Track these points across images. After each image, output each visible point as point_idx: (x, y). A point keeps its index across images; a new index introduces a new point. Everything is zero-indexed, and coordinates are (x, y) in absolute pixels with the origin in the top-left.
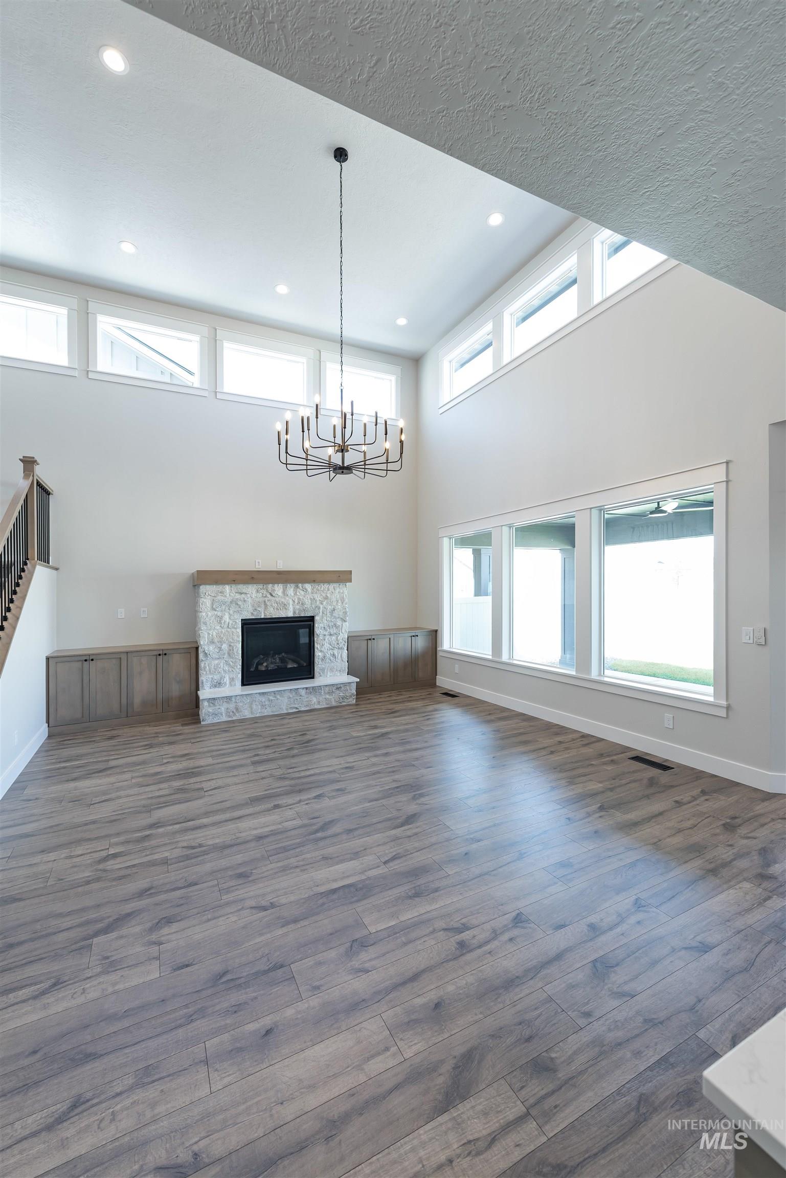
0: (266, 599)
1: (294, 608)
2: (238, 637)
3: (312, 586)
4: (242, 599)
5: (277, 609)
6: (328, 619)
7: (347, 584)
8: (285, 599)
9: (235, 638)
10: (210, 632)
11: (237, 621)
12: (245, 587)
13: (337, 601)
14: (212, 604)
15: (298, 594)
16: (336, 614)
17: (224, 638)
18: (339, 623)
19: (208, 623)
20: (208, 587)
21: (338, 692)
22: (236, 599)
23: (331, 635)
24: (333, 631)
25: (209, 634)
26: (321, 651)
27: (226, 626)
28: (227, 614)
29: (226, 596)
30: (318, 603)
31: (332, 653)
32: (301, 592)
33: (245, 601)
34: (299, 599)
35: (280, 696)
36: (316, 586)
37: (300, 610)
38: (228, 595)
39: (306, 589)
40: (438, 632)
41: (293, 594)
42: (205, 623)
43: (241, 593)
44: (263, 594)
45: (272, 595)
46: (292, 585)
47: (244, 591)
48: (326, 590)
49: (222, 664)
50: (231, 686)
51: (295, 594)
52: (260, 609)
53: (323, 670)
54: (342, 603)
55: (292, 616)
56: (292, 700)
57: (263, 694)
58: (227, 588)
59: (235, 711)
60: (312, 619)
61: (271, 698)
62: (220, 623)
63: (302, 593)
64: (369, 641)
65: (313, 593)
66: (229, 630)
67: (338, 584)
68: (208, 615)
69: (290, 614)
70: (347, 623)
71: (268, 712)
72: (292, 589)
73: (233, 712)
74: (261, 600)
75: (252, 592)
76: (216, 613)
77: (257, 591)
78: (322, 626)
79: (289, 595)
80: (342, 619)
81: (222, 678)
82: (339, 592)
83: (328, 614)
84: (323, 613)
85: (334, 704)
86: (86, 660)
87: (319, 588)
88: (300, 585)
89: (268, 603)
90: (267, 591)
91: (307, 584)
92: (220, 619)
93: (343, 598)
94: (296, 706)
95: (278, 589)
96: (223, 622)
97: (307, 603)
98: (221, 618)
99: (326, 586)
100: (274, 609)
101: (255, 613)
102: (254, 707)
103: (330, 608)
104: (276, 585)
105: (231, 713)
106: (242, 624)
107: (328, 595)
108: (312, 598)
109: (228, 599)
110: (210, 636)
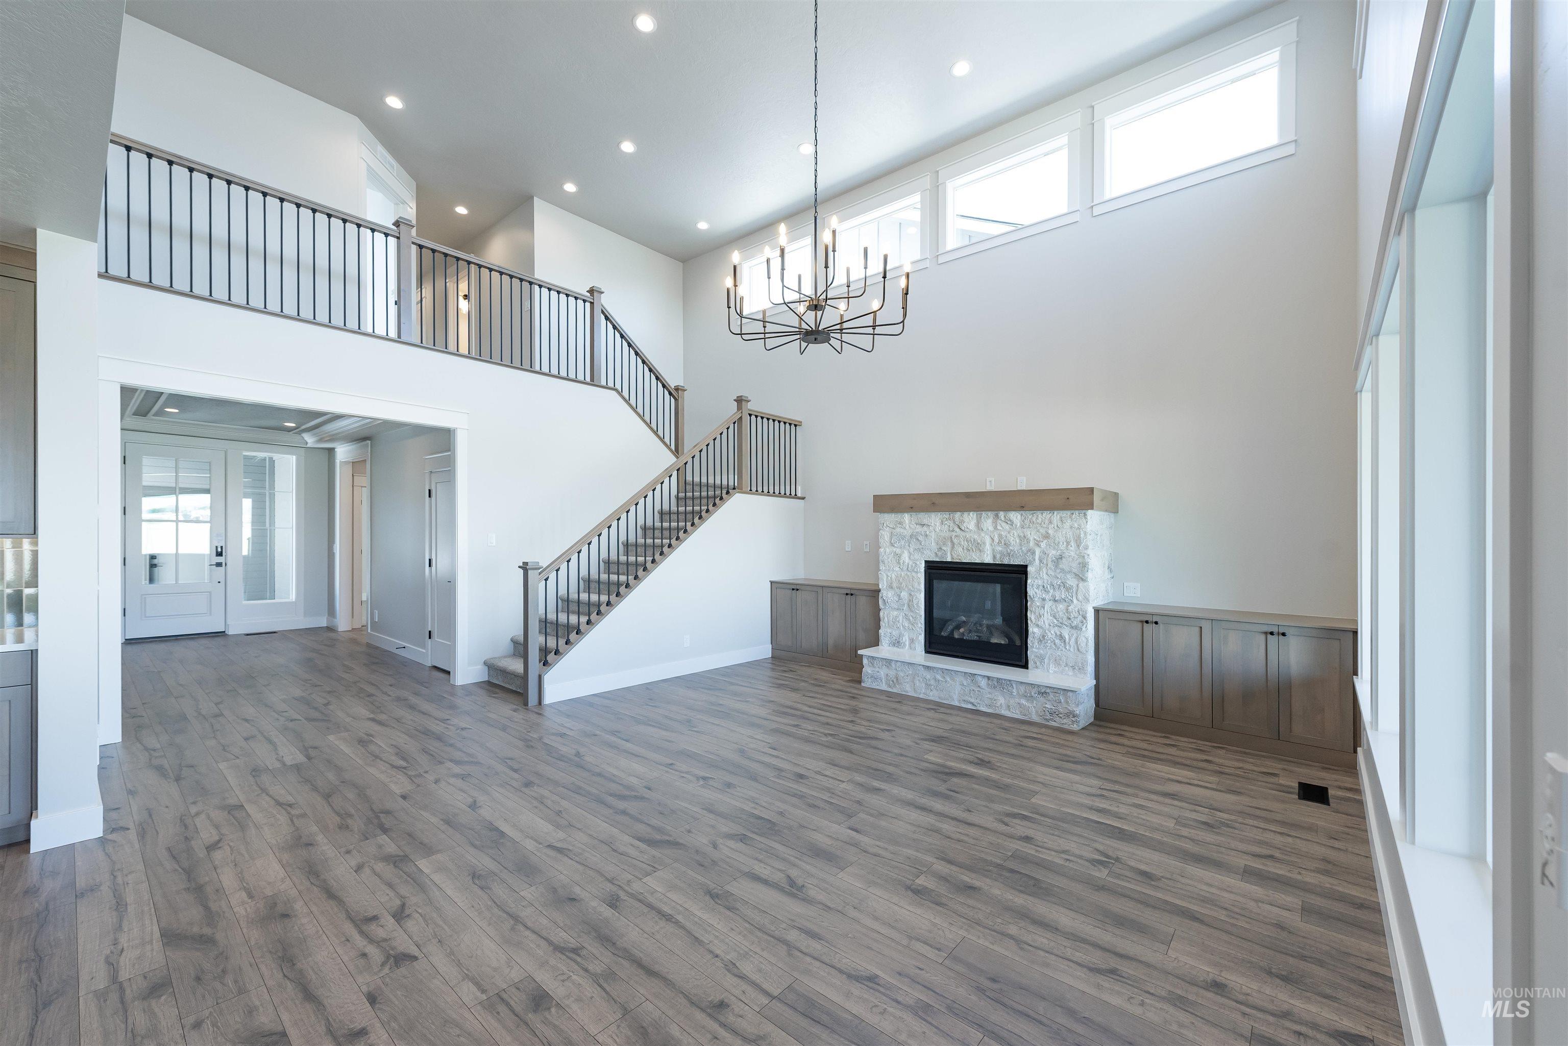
0: (954, 534)
1: (993, 550)
2: (919, 583)
3: (1022, 515)
4: (924, 533)
5: (969, 550)
6: (1050, 572)
7: (1090, 512)
8: (980, 535)
9: (916, 585)
10: (889, 574)
11: (920, 563)
12: (927, 515)
13: (1068, 543)
14: (891, 538)
15: (999, 527)
16: (1064, 564)
17: (903, 583)
18: (1072, 581)
19: (886, 562)
21: (1042, 699)
22: (917, 532)
23: (1055, 601)
24: (1061, 594)
25: (887, 576)
26: (1038, 626)
27: (905, 568)
28: (906, 552)
29: (905, 528)
30: (1032, 544)
31: (1058, 633)
32: (1004, 524)
33: (926, 536)
34: (1000, 536)
36: (1028, 514)
37: (1001, 553)
38: (907, 527)
39: (1010, 520)
41: (991, 528)
42: (883, 562)
43: (923, 525)
44: (949, 527)
45: (961, 529)
46: (989, 513)
47: (925, 521)
48: (1047, 522)
49: (900, 617)
50: (911, 648)
51: (996, 528)
52: (945, 549)
53: (1042, 658)
54: (1078, 546)
55: (992, 562)
58: (906, 517)
60: (1022, 570)
62: (899, 563)
63: (1007, 527)
64: (1145, 625)
65: (1023, 527)
66: (909, 573)
67: (1069, 513)
68: (887, 552)
69: (988, 559)
70: (1092, 586)
72: (990, 521)
73: (893, 681)
74: (948, 534)
75: (936, 521)
76: (895, 549)
77: (942, 523)
78: (1040, 582)
79: (985, 529)
80: (1076, 575)
81: (901, 635)
82: (1071, 527)
83: (1050, 565)
84: (1041, 561)
85: (1035, 718)
86: (792, 589)
87: (1034, 519)
88: (1002, 514)
89: (955, 541)
90: (954, 522)
91: (1013, 513)
92: (898, 556)
93: (1079, 537)
94: (973, 701)
95: (970, 520)
96: (901, 562)
97: (1013, 543)
98: (900, 556)
99: (1047, 515)
100: (964, 548)
101: (940, 554)
103: (1053, 553)
104: (966, 514)
105: (891, 682)
106: (925, 567)
107: (1050, 532)
108: (1022, 535)
109: (907, 533)
110: (889, 578)
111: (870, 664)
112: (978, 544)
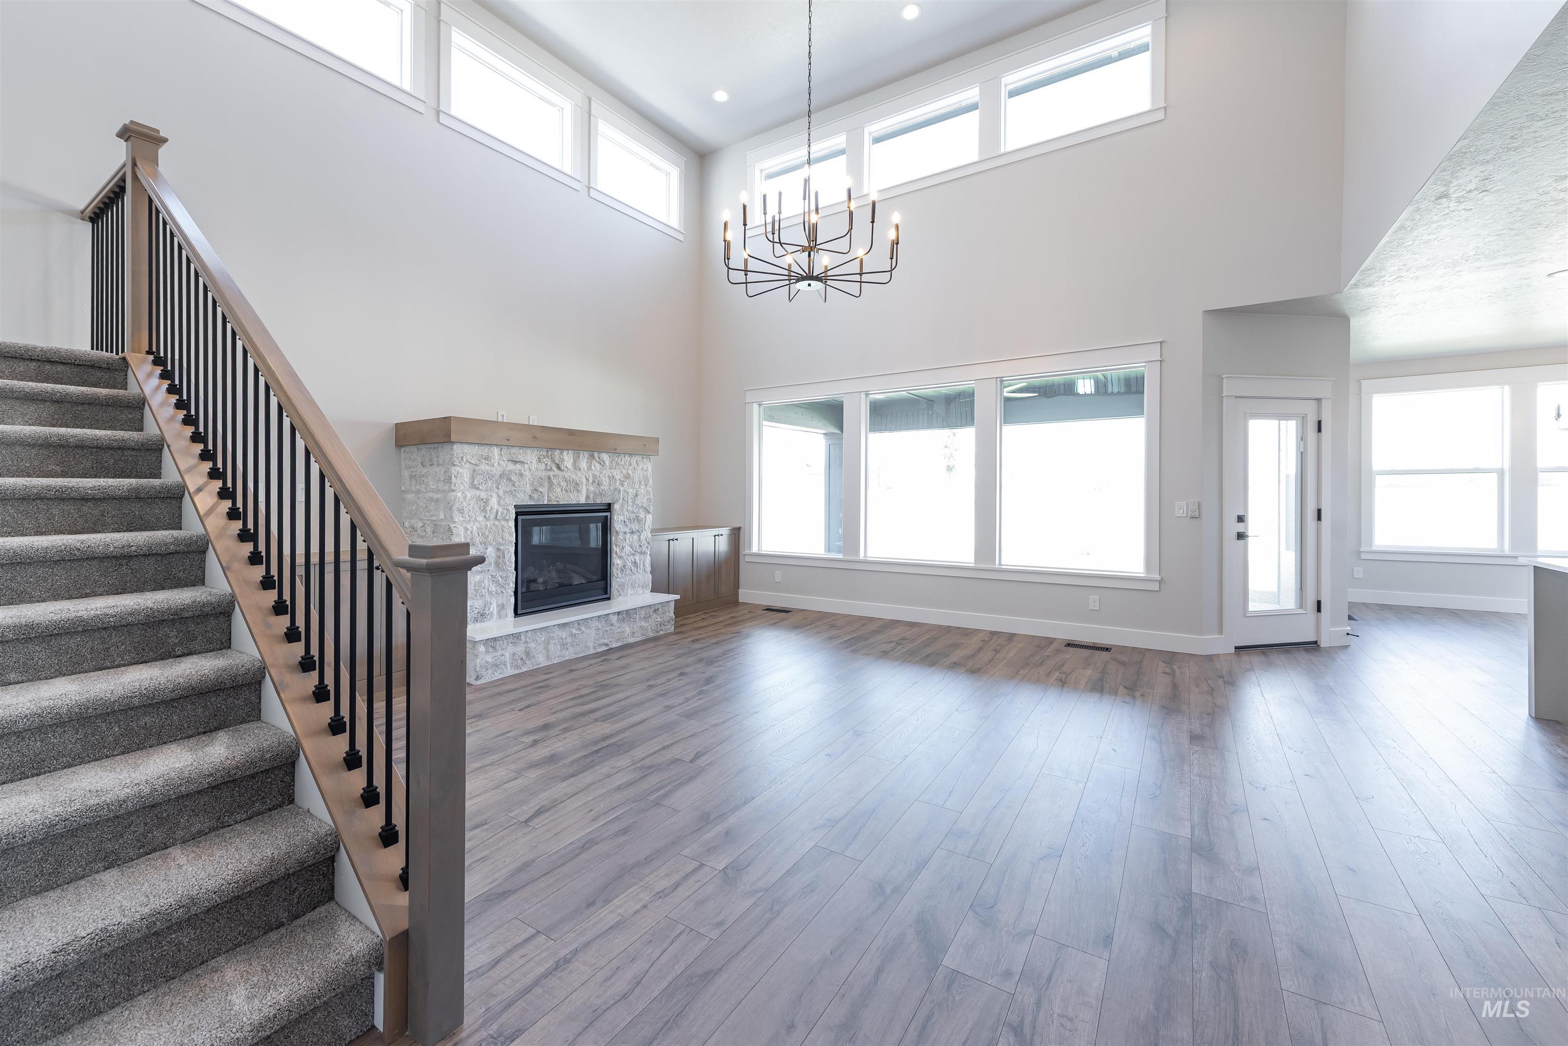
0: (551, 473)
1: (588, 490)
2: (510, 534)
3: (611, 457)
4: (517, 472)
5: (566, 491)
6: (630, 508)
7: (651, 457)
8: (577, 475)
9: (507, 536)
10: (469, 527)
11: (510, 508)
12: (521, 451)
13: (640, 482)
14: (473, 478)
15: (593, 468)
16: (638, 502)
17: (490, 537)
18: (642, 514)
19: (466, 510)
20: (466, 448)
21: (655, 616)
22: (509, 471)
23: (632, 532)
24: (635, 526)
25: (466, 529)
26: (620, 557)
27: (492, 517)
28: (494, 495)
29: (494, 466)
30: (617, 484)
31: (633, 560)
32: (597, 465)
33: (521, 475)
34: (595, 476)
35: (586, 628)
36: (616, 458)
37: (594, 493)
38: (496, 464)
39: (603, 461)
40: (742, 531)
41: (586, 469)
42: (461, 511)
43: (515, 462)
44: (546, 465)
45: (559, 468)
46: (585, 453)
47: (520, 458)
48: (628, 465)
49: (486, 582)
50: (500, 618)
51: (589, 468)
52: (542, 490)
54: (646, 485)
55: (585, 502)
56: (601, 632)
57: (564, 625)
58: (495, 452)
59: (524, 657)
60: (609, 508)
61: (574, 631)
62: (484, 510)
63: (599, 467)
64: (671, 541)
65: (611, 469)
66: (497, 523)
67: (641, 457)
68: (466, 496)
69: (583, 500)
70: (650, 515)
71: (569, 655)
72: (586, 460)
73: (523, 659)
74: (544, 474)
75: (532, 460)
76: (478, 493)
77: (539, 461)
78: (621, 518)
79: (582, 469)
80: (645, 509)
81: (486, 605)
82: (642, 469)
83: (629, 501)
84: (623, 499)
85: (651, 634)
87: (619, 460)
88: (596, 455)
89: (555, 481)
90: (553, 460)
91: (605, 455)
92: (484, 504)
93: (647, 477)
94: (606, 641)
95: (568, 459)
96: (488, 508)
97: (604, 483)
98: (486, 502)
99: (627, 458)
100: (562, 489)
101: (536, 496)
102: (552, 647)
103: (631, 491)
104: (565, 452)
105: (519, 661)
106: (516, 513)
107: (630, 472)
108: (610, 475)
109: (497, 470)
110: (469, 532)
111: (491, 650)
112: (577, 484)
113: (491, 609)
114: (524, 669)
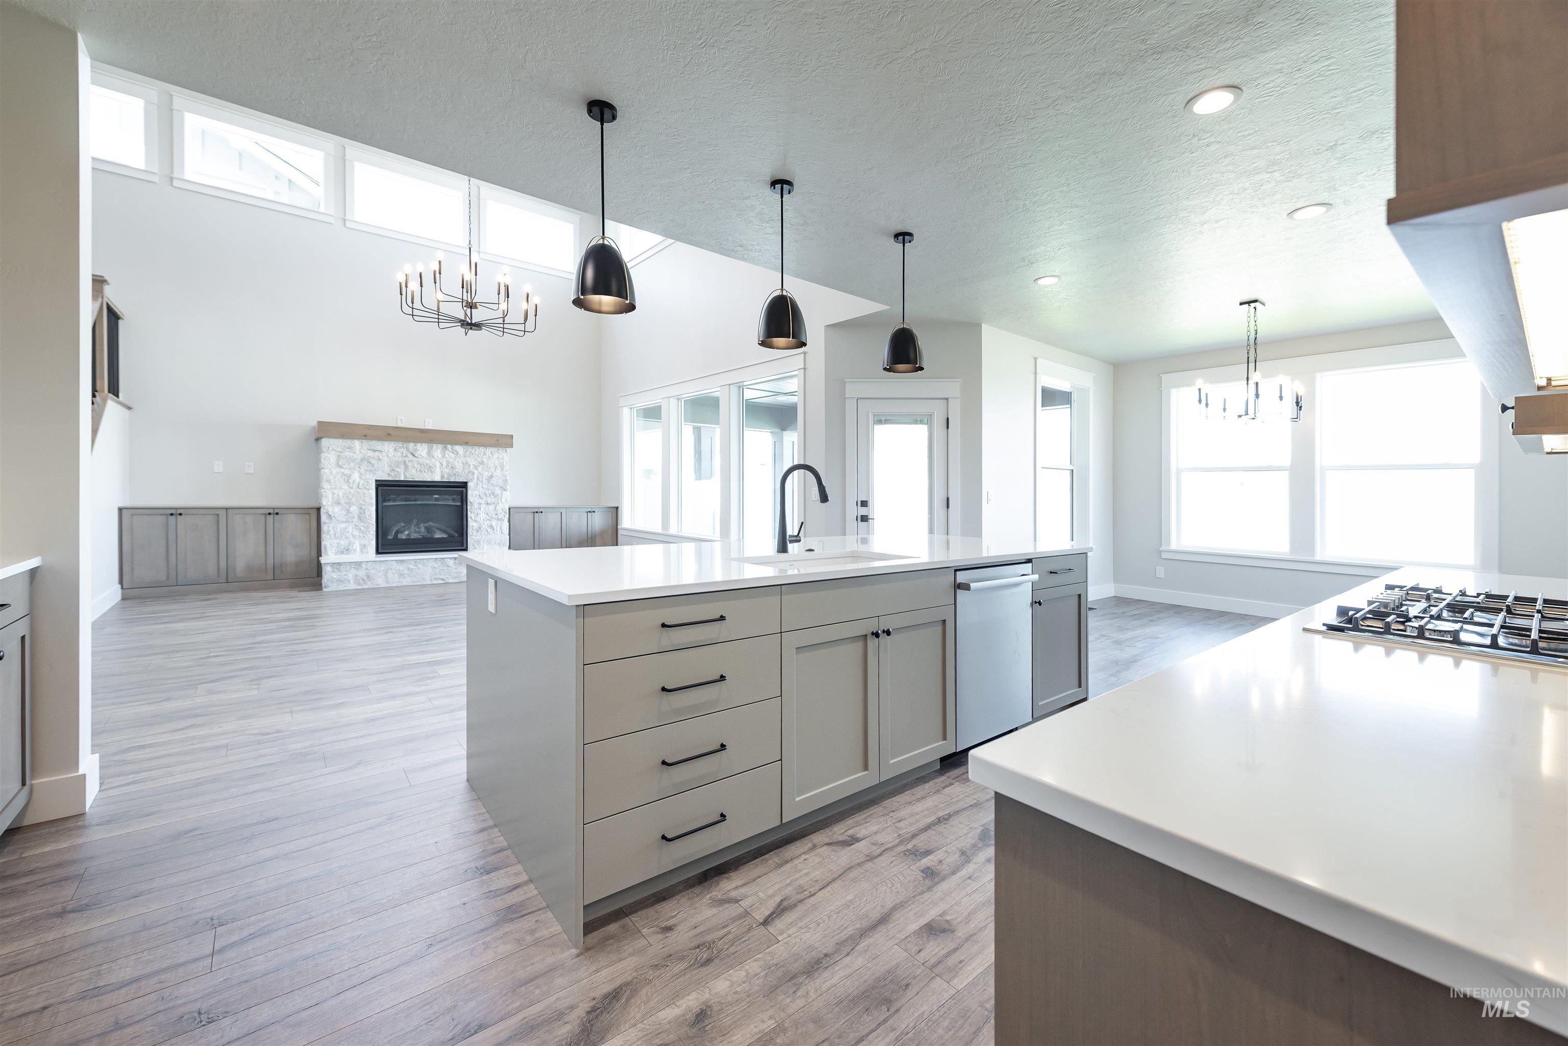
0: (407, 459)
1: (442, 472)
2: (371, 499)
3: (464, 448)
4: (376, 457)
5: (420, 471)
6: (484, 486)
7: (508, 449)
8: (431, 461)
9: (368, 500)
10: (336, 492)
11: (370, 482)
12: (379, 443)
13: (496, 468)
14: (338, 460)
15: (447, 456)
16: (494, 481)
17: (353, 499)
18: (498, 491)
19: (333, 481)
20: (332, 441)
22: (369, 456)
23: (488, 504)
24: (491, 500)
25: (334, 494)
26: (476, 521)
27: (355, 486)
28: (357, 472)
29: (355, 453)
30: (472, 467)
31: (490, 524)
32: (451, 454)
33: (379, 459)
34: (448, 462)
35: (423, 566)
36: (470, 449)
37: (449, 474)
38: (358, 452)
39: (456, 452)
40: (619, 510)
41: (440, 456)
42: (328, 481)
43: (375, 451)
44: (402, 453)
45: (414, 455)
46: (439, 445)
47: (379, 448)
48: (482, 454)
49: (350, 529)
50: (362, 553)
51: (444, 456)
52: (399, 470)
53: (478, 542)
54: (502, 470)
55: (440, 480)
56: (438, 570)
57: (401, 561)
58: (357, 443)
59: (365, 578)
60: (464, 485)
61: (411, 567)
62: (348, 482)
63: (452, 455)
64: (536, 514)
65: (465, 457)
66: (359, 490)
67: (496, 449)
68: (332, 472)
69: (437, 478)
70: (508, 493)
71: (406, 582)
72: (439, 451)
73: (363, 580)
74: (401, 459)
75: (389, 450)
76: (342, 470)
77: (396, 450)
78: (477, 493)
79: (435, 457)
80: (501, 487)
81: (350, 544)
82: (498, 458)
83: (485, 481)
84: (478, 479)
86: (172, 514)
87: (473, 451)
88: (449, 446)
89: (409, 464)
90: (408, 450)
91: (458, 446)
92: (348, 478)
93: (503, 464)
94: (442, 577)
95: (422, 449)
96: (351, 481)
97: (458, 467)
98: (349, 477)
99: (482, 449)
100: (416, 470)
101: (393, 474)
102: (390, 575)
103: (486, 474)
104: (419, 445)
105: (361, 581)
106: (376, 485)
107: (485, 460)
108: (464, 461)
109: (358, 456)
110: (336, 496)
111: (335, 570)
112: (430, 467)
113: (354, 547)
114: (365, 587)
